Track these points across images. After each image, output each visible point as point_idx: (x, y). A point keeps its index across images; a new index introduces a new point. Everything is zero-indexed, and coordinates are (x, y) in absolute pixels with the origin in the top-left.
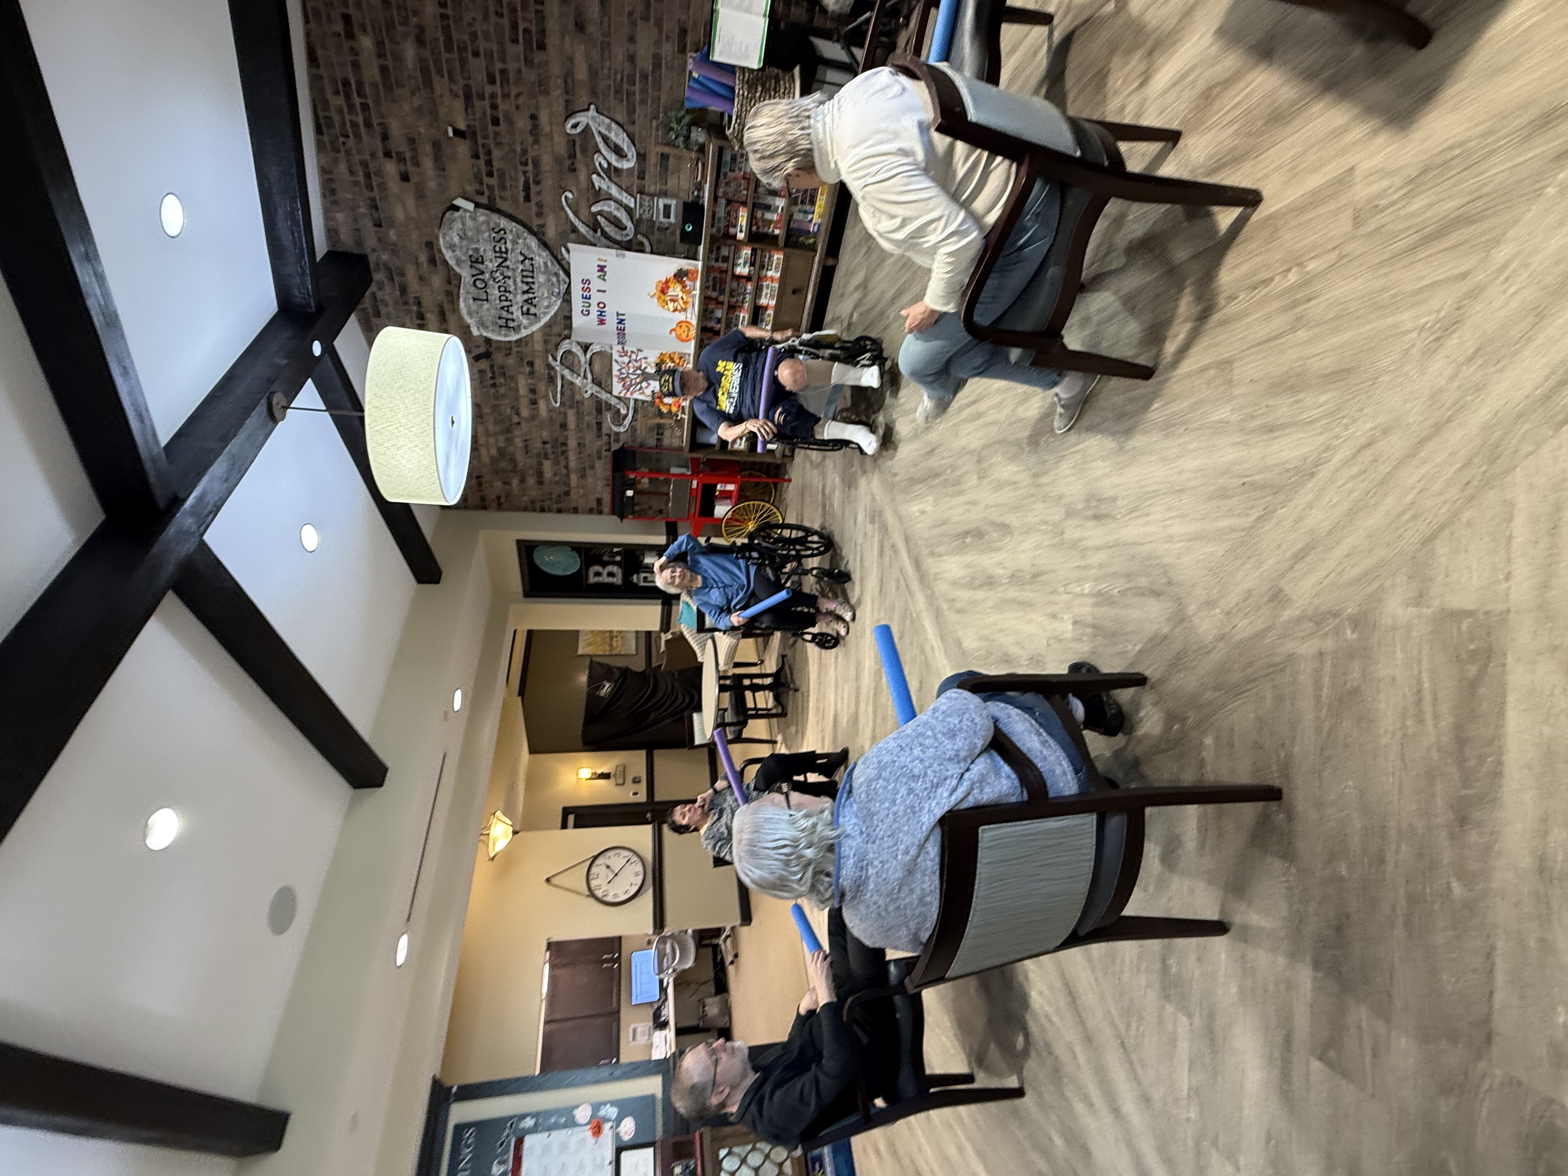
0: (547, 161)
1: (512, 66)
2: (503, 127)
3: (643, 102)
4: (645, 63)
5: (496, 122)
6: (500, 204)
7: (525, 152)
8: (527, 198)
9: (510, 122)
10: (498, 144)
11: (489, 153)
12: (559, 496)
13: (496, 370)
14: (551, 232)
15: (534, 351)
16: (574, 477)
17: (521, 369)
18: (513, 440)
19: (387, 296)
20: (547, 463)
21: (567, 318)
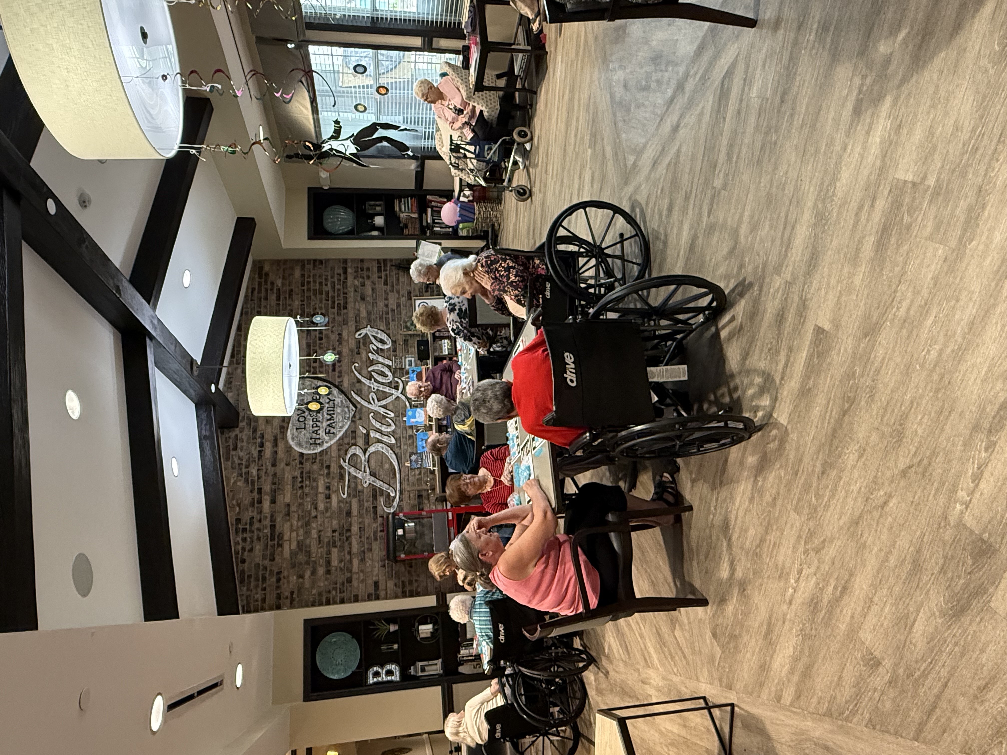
0: (345, 351)
1: (331, 317)
8: (334, 370)
9: (327, 337)
10: (321, 348)
11: (316, 352)
12: (343, 584)
13: (304, 475)
14: (346, 384)
15: (331, 457)
16: (356, 562)
17: (322, 472)
18: (310, 532)
19: (244, 436)
20: (335, 551)
21: (353, 433)
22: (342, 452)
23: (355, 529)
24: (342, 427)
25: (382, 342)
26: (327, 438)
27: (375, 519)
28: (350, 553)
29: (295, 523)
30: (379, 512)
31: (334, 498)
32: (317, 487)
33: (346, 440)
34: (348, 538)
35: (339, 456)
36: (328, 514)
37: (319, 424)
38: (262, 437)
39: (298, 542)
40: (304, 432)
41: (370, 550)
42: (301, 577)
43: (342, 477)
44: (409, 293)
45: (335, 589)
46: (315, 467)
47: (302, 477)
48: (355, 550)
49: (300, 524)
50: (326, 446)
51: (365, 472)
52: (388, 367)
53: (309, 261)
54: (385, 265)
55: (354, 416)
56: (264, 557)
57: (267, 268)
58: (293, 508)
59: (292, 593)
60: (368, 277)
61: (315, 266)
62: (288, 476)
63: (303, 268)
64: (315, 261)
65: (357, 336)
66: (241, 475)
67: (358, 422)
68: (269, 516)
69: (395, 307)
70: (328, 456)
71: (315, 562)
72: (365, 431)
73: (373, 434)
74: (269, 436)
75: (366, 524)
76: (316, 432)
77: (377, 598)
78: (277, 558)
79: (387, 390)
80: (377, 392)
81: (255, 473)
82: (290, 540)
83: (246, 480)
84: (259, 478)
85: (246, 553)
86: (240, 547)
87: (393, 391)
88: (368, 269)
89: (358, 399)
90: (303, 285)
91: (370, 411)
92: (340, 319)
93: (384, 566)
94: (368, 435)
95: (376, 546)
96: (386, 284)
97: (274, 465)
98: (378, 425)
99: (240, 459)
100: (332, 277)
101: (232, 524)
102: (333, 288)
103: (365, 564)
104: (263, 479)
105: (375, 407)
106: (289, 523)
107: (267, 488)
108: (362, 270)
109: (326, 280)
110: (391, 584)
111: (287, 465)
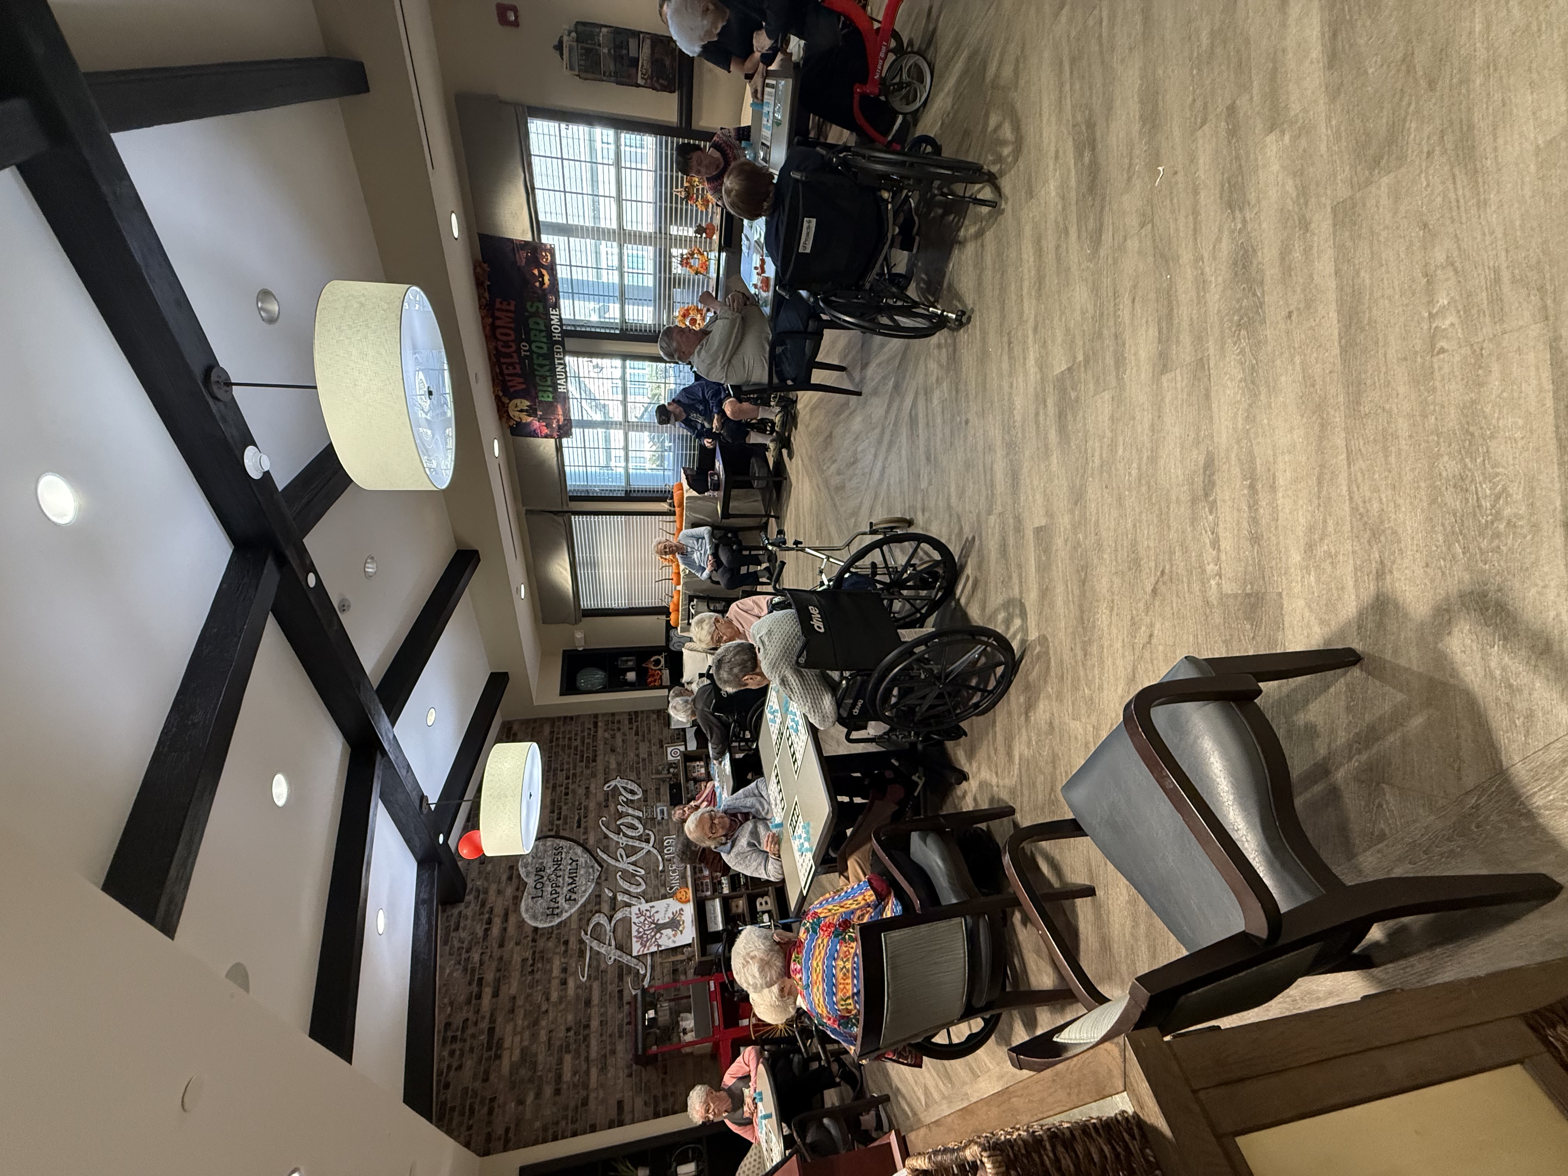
0: (592, 805)
1: (578, 770)
2: (570, 797)
3: (644, 769)
4: (644, 755)
5: (567, 794)
6: (562, 833)
7: (580, 804)
8: (579, 826)
9: (574, 791)
10: (566, 804)
11: (560, 808)
12: (577, 1107)
13: (537, 955)
14: (591, 841)
15: (570, 930)
16: (594, 1071)
17: (558, 950)
18: (538, 1034)
19: (469, 912)
20: (568, 1058)
21: (597, 897)
22: (584, 922)
23: (595, 1024)
24: (585, 891)
25: (632, 792)
26: (566, 906)
27: (621, 1007)
28: (587, 1059)
29: (520, 1022)
30: (626, 998)
31: (571, 983)
32: (551, 971)
33: (588, 908)
34: (586, 1038)
35: (580, 928)
36: (563, 1006)
37: (558, 890)
38: (491, 910)
39: (522, 1050)
40: (540, 901)
41: (613, 1052)
42: (521, 1102)
43: (582, 953)
44: (661, 742)
45: (565, 1117)
46: (550, 944)
47: (534, 960)
48: (593, 1055)
49: (526, 1023)
50: (565, 916)
51: (610, 945)
52: (639, 818)
53: (559, 718)
54: (637, 717)
55: (599, 877)
56: (475, 1077)
57: (515, 727)
58: (520, 1002)
59: (507, 1130)
60: (619, 729)
61: (565, 723)
62: (517, 959)
63: (553, 726)
64: (565, 718)
65: (605, 788)
66: (459, 963)
67: (604, 884)
68: (488, 1015)
69: (646, 756)
70: (567, 929)
71: (540, 1077)
72: (611, 895)
73: (620, 897)
74: (499, 910)
75: (609, 1016)
76: (555, 901)
77: (621, 1124)
78: (493, 1077)
79: (637, 844)
80: (626, 848)
81: (476, 957)
82: (511, 1049)
83: (465, 970)
84: (481, 964)
85: (452, 1073)
86: (444, 1066)
87: (644, 845)
88: (619, 722)
89: (605, 857)
90: (551, 741)
91: (617, 870)
92: (589, 772)
93: (630, 1075)
94: (614, 898)
95: (620, 1047)
96: (637, 734)
97: (501, 945)
98: (626, 886)
99: (461, 941)
100: (583, 731)
101: (439, 1032)
102: (583, 742)
103: (606, 1074)
104: (486, 965)
105: (624, 864)
106: (512, 1024)
107: (490, 976)
108: (613, 723)
109: (576, 734)
110: (639, 1102)
111: (517, 944)
